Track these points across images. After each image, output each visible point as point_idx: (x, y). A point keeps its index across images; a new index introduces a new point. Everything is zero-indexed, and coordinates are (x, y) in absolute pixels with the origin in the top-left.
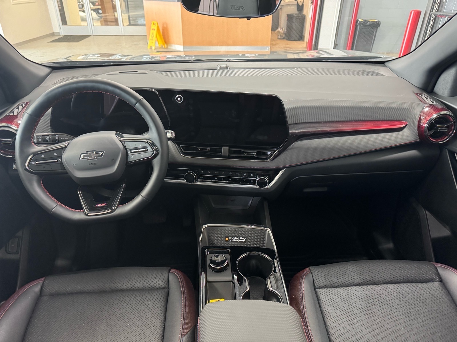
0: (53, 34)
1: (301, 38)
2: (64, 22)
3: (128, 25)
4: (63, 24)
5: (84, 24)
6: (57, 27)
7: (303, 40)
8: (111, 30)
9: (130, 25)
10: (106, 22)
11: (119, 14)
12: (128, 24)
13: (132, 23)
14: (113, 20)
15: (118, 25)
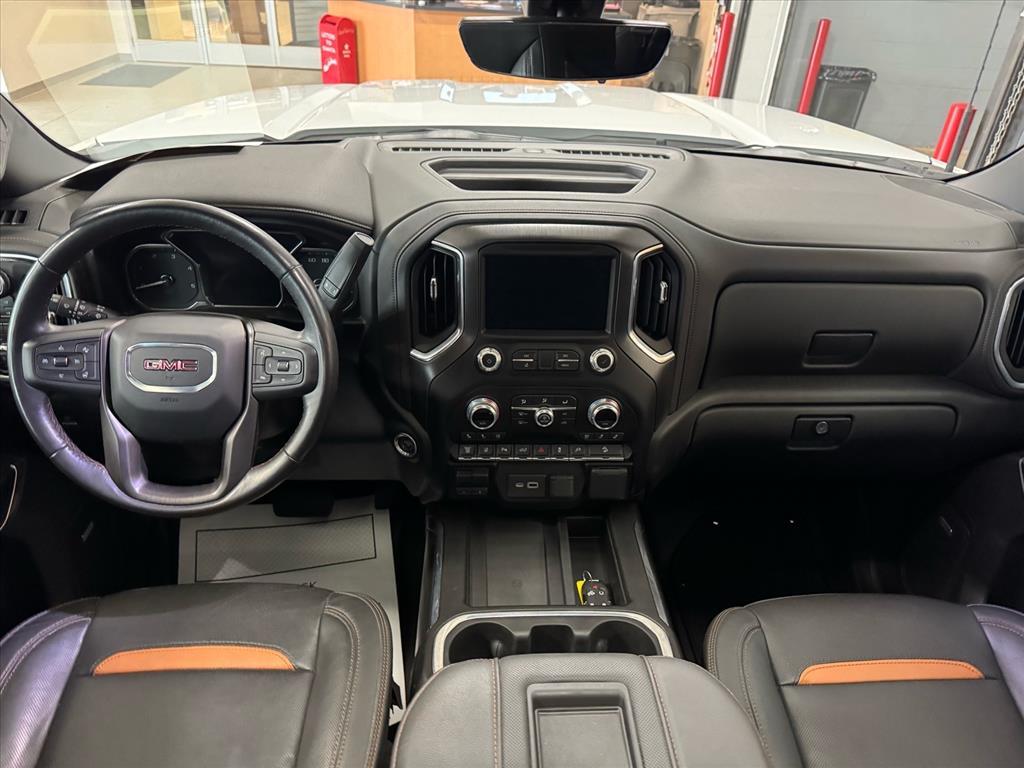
0: (116, 58)
2: (144, 30)
3: (290, 44)
4: (141, 36)
6: (124, 40)
9: (293, 44)
11: (270, 18)
12: (291, 40)
13: (300, 38)
14: (258, 30)
15: (265, 41)
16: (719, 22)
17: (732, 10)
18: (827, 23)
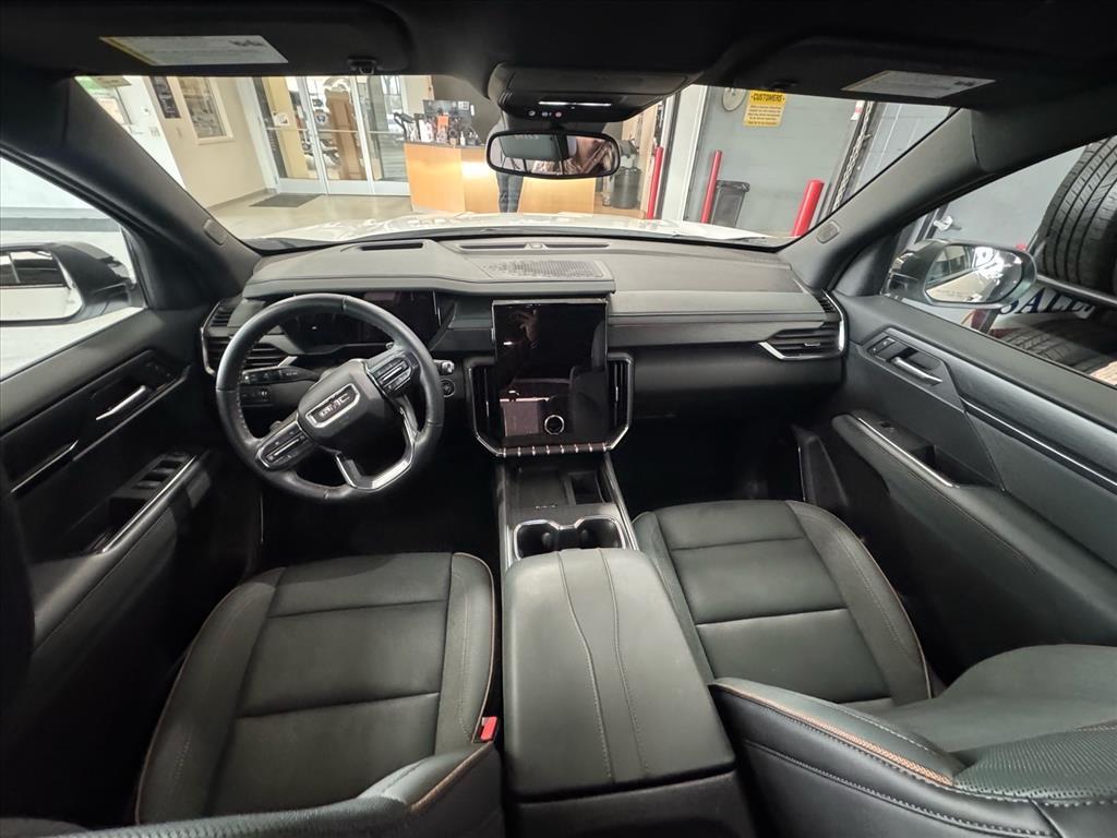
0: (266, 191)
1: (634, 204)
2: (283, 172)
3: (381, 180)
4: (281, 176)
5: (312, 174)
6: (270, 179)
7: (639, 208)
8: (355, 187)
9: (383, 179)
10: (347, 176)
11: (367, 161)
12: (380, 177)
13: (387, 176)
14: (358, 170)
15: (365, 179)
16: (654, 154)
17: (661, 145)
18: (721, 153)
